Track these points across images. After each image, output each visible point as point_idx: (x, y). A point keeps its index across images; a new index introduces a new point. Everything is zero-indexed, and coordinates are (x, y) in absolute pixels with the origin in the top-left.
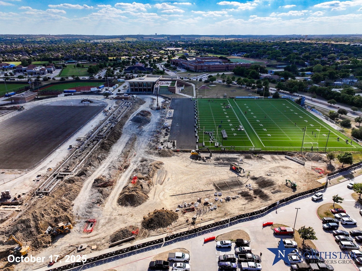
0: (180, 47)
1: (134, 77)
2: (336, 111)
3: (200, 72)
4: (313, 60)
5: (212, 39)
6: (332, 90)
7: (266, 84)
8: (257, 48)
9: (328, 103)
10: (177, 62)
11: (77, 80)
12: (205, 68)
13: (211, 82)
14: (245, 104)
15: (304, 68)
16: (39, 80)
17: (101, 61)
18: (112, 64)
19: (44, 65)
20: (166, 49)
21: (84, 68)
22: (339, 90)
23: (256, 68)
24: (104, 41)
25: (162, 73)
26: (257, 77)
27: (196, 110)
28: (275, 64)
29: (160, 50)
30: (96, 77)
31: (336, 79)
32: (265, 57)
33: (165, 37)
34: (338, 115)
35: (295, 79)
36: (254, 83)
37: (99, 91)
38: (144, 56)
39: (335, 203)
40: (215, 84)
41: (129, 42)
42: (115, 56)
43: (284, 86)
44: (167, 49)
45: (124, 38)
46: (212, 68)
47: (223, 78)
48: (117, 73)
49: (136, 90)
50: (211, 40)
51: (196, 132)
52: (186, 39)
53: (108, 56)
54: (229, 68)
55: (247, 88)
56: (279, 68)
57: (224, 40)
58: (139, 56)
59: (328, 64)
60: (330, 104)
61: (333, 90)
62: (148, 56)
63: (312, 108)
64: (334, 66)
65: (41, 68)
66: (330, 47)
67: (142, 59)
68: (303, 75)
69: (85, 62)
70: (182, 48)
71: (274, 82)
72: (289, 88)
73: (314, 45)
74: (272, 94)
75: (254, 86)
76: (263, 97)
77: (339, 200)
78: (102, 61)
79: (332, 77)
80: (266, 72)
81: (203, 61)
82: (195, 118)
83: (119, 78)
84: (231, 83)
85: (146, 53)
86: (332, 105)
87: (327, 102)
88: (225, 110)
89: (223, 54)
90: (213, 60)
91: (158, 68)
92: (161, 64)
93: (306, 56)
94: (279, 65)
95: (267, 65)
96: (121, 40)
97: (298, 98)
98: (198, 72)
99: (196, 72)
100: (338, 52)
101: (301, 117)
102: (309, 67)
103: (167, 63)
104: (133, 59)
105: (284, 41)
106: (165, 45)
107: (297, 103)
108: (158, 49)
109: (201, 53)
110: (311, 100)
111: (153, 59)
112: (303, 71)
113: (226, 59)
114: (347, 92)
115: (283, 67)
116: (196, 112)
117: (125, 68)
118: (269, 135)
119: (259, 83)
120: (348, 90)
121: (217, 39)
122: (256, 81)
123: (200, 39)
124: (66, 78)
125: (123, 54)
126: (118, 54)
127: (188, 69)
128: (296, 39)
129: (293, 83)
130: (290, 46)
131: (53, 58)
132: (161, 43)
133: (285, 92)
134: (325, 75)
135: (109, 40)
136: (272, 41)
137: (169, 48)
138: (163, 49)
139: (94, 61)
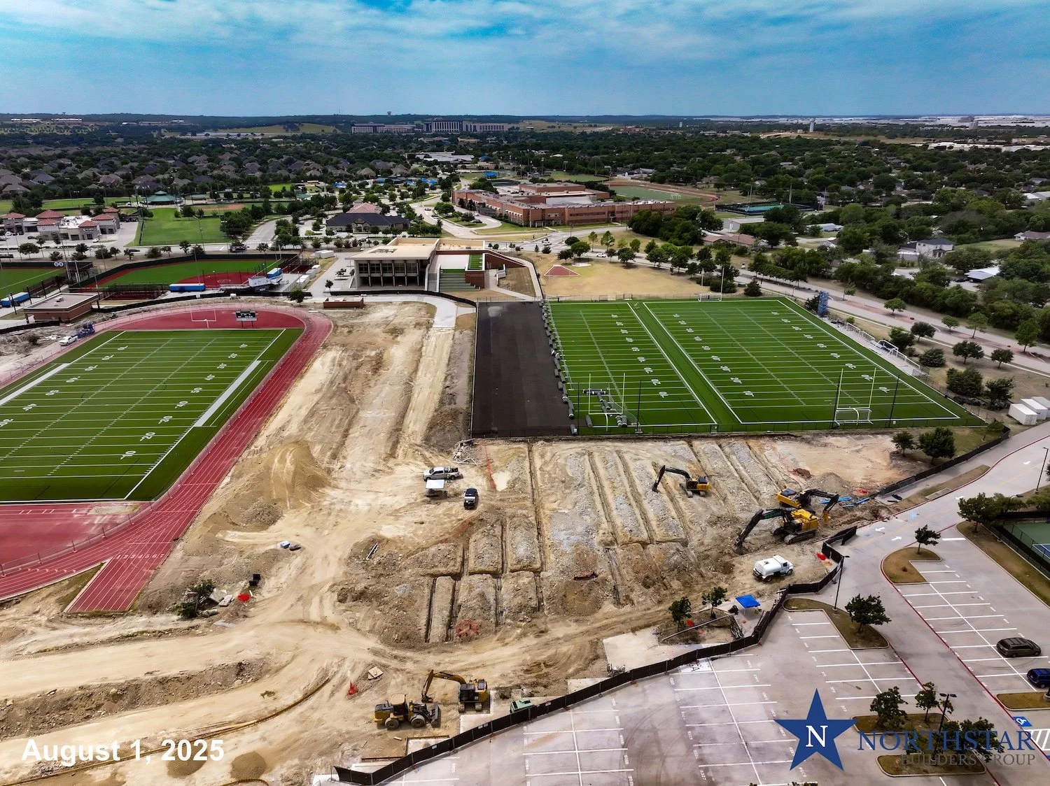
0: (467, 153)
1: (360, 243)
2: (907, 327)
3: (540, 227)
4: (837, 189)
5: (553, 127)
6: (895, 274)
7: (723, 259)
8: (683, 157)
9: (887, 306)
10: (471, 201)
11: (199, 255)
12: (553, 215)
13: (576, 256)
14: (676, 316)
15: (817, 213)
16: (85, 257)
17: (248, 196)
18: (286, 206)
19: (86, 212)
20: (429, 160)
21: (206, 217)
22: (911, 274)
23: (691, 214)
24: (239, 135)
25: (436, 231)
26: (698, 240)
27: (551, 332)
28: (738, 201)
29: (412, 163)
30: (252, 244)
31: (900, 243)
32: (707, 183)
33: (416, 122)
34: (913, 337)
35: (797, 244)
36: (692, 257)
37: (272, 286)
38: (371, 181)
39: (923, 545)
40: (587, 260)
41: (314, 137)
42: (286, 180)
43: (770, 262)
44: (432, 160)
45: (297, 125)
46: (571, 215)
47: (607, 244)
48: (308, 233)
49: (376, 281)
50: (551, 130)
51: (562, 390)
52: (478, 128)
53: (266, 182)
54: (618, 216)
55: (676, 270)
56: (751, 214)
57: (589, 130)
58: (356, 180)
59: (877, 201)
60: (890, 310)
61: (897, 273)
62: (384, 179)
63: (848, 322)
64: (892, 208)
65: (80, 222)
66: (876, 152)
67: (367, 191)
68: (816, 233)
69: (204, 202)
70: (473, 157)
71: (742, 252)
72: (784, 269)
73: (836, 147)
74: (740, 286)
75: (694, 265)
76: (721, 294)
77: (930, 539)
78: (252, 197)
79: (892, 237)
80: (716, 225)
81: (544, 194)
82: (554, 355)
83: (317, 246)
84: (632, 257)
85: (373, 173)
86: (896, 311)
87: (883, 305)
88: (626, 332)
89: (592, 173)
90: (571, 193)
91: (421, 217)
92: (424, 203)
93: (817, 180)
94: (753, 205)
95: (717, 206)
96: (287, 131)
97: (811, 296)
98: (533, 226)
99: (527, 226)
100: (897, 166)
101: (822, 346)
102: (829, 210)
103: (441, 201)
104: (342, 191)
105: (755, 135)
106: (422, 147)
107: (809, 309)
108: (404, 159)
109: (529, 170)
110: (844, 300)
111: (398, 191)
112: (814, 220)
113: (604, 188)
114: (930, 278)
115: (760, 211)
116: (552, 338)
117: (326, 216)
118: (748, 393)
119: (704, 255)
120: (932, 272)
121: (566, 128)
122: (696, 250)
123: (518, 128)
124: (164, 249)
125: (308, 174)
126: (292, 176)
127: (504, 218)
128: (786, 128)
129: (794, 254)
130: (770, 150)
131: (102, 187)
132: (411, 142)
133: (774, 279)
134: (873, 233)
135: (253, 130)
136: (721, 135)
137: (435, 157)
138: (418, 160)
139: (228, 196)
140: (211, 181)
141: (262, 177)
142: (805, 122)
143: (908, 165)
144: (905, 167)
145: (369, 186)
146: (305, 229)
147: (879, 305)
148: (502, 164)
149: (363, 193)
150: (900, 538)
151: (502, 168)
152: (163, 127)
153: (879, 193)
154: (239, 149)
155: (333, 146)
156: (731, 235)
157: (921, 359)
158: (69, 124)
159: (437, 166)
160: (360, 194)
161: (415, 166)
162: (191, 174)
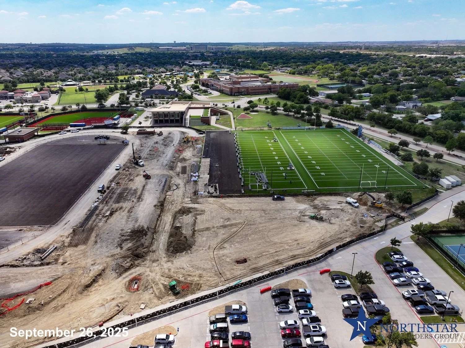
0: (208, 61)
1: (156, 104)
2: (397, 142)
3: (237, 96)
4: (372, 77)
5: (248, 48)
6: (394, 117)
7: (317, 111)
9: (389, 133)
10: (207, 83)
11: (84, 109)
12: (243, 90)
13: (251, 109)
14: (294, 137)
15: (362, 88)
16: (34, 111)
17: (108, 81)
18: (124, 86)
19: (36, 89)
20: (191, 64)
21: (89, 91)
22: (401, 117)
23: (305, 89)
24: (107, 53)
25: (190, 98)
26: (307, 101)
27: (237, 145)
28: (327, 83)
29: (183, 65)
30: (108, 104)
31: (398, 102)
32: (314, 74)
33: (187, 46)
34: (399, 147)
35: (351, 103)
36: (303, 110)
37: (115, 124)
38: (164, 74)
39: (394, 246)
40: (256, 111)
41: (140, 54)
42: (126, 74)
43: (338, 112)
44: (192, 64)
45: (134, 48)
46: (251, 90)
47: (266, 104)
48: (133, 99)
49: (161, 121)
50: (246, 50)
51: (239, 172)
52: (214, 49)
53: (118, 75)
54: (272, 90)
55: (296, 116)
56: (332, 89)
57: (263, 50)
58: (157, 74)
59: (389, 82)
60: (390, 134)
62: (169, 73)
63: (371, 140)
64: (395, 86)
65: (33, 94)
66: (392, 59)
67: (162, 79)
68: (360, 98)
69: (89, 84)
70: (210, 62)
71: (326, 107)
72: (344, 115)
73: (374, 57)
74: (324, 123)
75: (304, 113)
76: (315, 127)
77: (397, 244)
78: (110, 82)
79: (394, 100)
80: (316, 94)
81: (240, 80)
82: (237, 156)
83: (137, 105)
84: (276, 110)
85: (165, 70)
86: (393, 135)
87: (387, 132)
88: (271, 145)
89: (263, 70)
90: (252, 80)
91: (184, 91)
92: (186, 84)
93: (363, 73)
94: (332, 84)
95: (317, 85)
96: (129, 51)
97: (355, 128)
98: (234, 95)
99: (231, 95)
100: (401, 66)
101: (358, 151)
102: (367, 86)
103: (194, 83)
104: (151, 79)
105: (337, 51)
106: (188, 58)
107: (354, 134)
108: (180, 63)
109: (235, 68)
110: (370, 129)
111: (176, 79)
112: (360, 92)
113: (267, 77)
114: (409, 119)
115: (336, 87)
116: (238, 148)
117: (142, 91)
118: (323, 174)
119: (309, 109)
120: (410, 117)
121: (253, 49)
122: (305, 106)
123: (232, 49)
124: (69, 107)
125: (136, 71)
126: (129, 72)
127: (221, 91)
128: (352, 48)
129: (349, 108)
130: (344, 58)
131: (44, 78)
132: (183, 55)
133: (340, 119)
134: (385, 98)
135: (114, 50)
136: (323, 51)
137: (194, 63)
138: (186, 64)
139: (100, 82)
140: (93, 74)
141: (116, 73)
142: (361, 45)
143: (405, 65)
144: (404, 66)
145: (163, 77)
146: (132, 97)
147: (386, 132)
148: (223, 65)
149: (160, 80)
150: (384, 242)
151: (223, 68)
152: (75, 49)
153: (391, 79)
154: (106, 59)
155: (149, 57)
156: (322, 99)
157: (402, 158)
158: (33, 48)
159: (194, 67)
160: (158, 80)
161: (184, 66)
162: (84, 71)
